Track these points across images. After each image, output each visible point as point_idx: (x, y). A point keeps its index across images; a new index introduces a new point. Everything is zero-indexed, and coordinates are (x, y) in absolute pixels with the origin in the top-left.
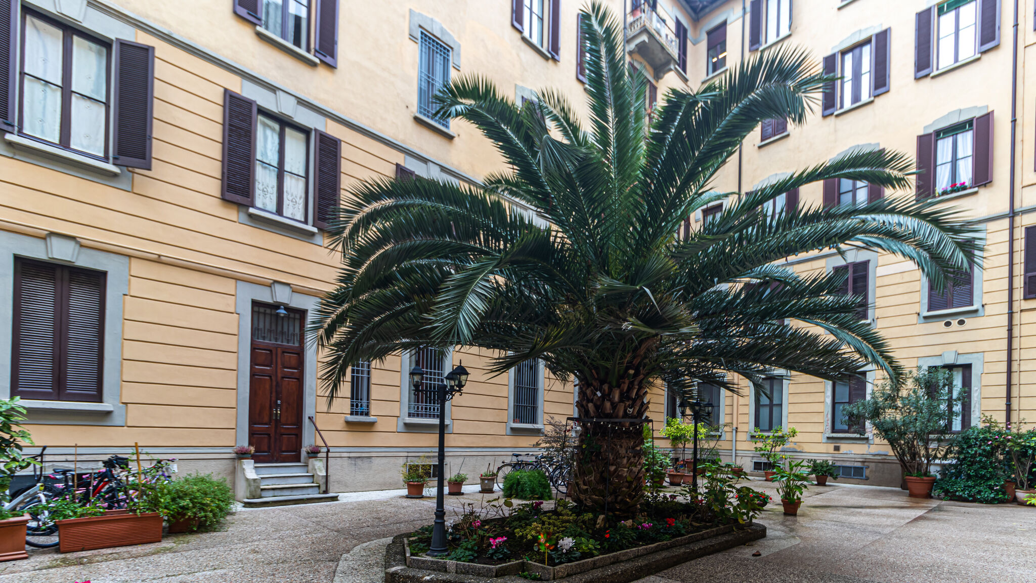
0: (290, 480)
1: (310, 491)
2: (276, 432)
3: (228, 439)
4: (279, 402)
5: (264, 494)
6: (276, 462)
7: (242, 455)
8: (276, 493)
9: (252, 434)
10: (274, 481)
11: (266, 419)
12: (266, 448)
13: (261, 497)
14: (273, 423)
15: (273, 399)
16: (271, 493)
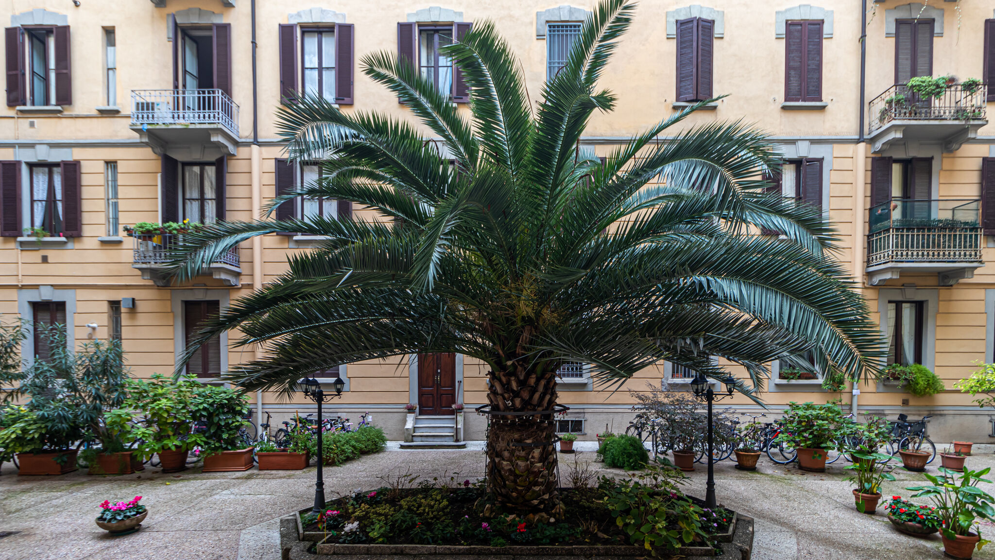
0: (438, 430)
1: (447, 439)
2: (437, 393)
3: (404, 399)
4: (439, 371)
5: (415, 439)
6: (438, 414)
7: (411, 410)
8: (423, 439)
9: (421, 395)
10: (427, 430)
11: (431, 384)
12: (431, 404)
13: (412, 441)
14: (435, 387)
15: (435, 368)
16: (420, 439)
